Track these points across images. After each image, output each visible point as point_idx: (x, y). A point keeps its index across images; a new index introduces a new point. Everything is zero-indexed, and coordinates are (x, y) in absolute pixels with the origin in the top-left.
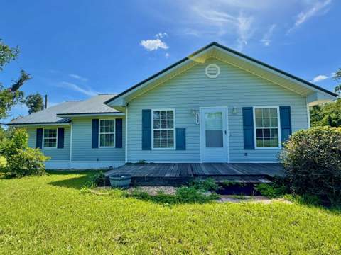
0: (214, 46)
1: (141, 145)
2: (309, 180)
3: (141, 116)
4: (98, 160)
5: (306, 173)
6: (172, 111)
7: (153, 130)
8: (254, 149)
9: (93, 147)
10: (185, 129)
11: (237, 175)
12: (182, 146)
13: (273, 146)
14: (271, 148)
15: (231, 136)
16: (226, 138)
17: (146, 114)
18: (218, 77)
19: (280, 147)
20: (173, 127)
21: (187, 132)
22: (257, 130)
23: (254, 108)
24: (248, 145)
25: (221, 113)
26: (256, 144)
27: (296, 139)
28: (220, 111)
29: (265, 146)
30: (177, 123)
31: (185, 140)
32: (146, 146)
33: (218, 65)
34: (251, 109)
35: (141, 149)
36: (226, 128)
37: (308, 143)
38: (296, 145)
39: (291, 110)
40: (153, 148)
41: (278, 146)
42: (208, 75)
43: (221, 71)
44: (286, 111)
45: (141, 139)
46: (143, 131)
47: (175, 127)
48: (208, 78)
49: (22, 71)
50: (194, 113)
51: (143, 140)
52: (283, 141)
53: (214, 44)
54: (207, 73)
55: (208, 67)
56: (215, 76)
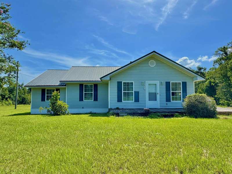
0: (154, 53)
1: (117, 100)
2: (192, 111)
3: (117, 85)
4: (83, 108)
5: (191, 109)
6: (133, 83)
7: (123, 92)
8: (170, 101)
9: (80, 101)
10: (138, 92)
11: (166, 112)
12: (137, 100)
13: (179, 100)
14: (178, 101)
15: (160, 95)
16: (158, 96)
17: (119, 83)
18: (154, 67)
19: (182, 101)
20: (133, 91)
21: (139, 93)
22: (172, 92)
23: (171, 82)
24: (168, 100)
25: (156, 84)
26: (171, 100)
27: (188, 98)
28: (156, 83)
29: (175, 100)
30: (135, 89)
31: (139, 97)
32: (119, 100)
33: (154, 60)
34: (169, 82)
35: (117, 101)
36: (158, 91)
37: (192, 99)
38: (188, 100)
39: (187, 83)
40: (123, 101)
41: (181, 100)
42: (150, 65)
43: (156, 64)
44: (184, 84)
45: (117, 97)
46: (118, 92)
47: (134, 91)
48: (150, 67)
50: (143, 84)
51: (118, 97)
52: (183, 98)
54: (149, 64)
55: (150, 61)
56: (153, 66)
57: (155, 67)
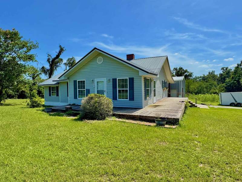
0: (96, 50)
1: (74, 97)
3: (73, 84)
6: (84, 81)
7: (78, 90)
8: (117, 100)
10: (89, 89)
13: (125, 99)
15: (107, 93)
17: (75, 82)
19: (128, 99)
23: (117, 79)
24: (115, 98)
28: (102, 81)
30: (86, 87)
33: (102, 57)
36: (105, 89)
39: (134, 79)
40: (78, 98)
48: (98, 64)
49: (60, 46)
53: (95, 48)
54: (97, 62)
55: (98, 58)
56: (101, 63)
57: (103, 64)
